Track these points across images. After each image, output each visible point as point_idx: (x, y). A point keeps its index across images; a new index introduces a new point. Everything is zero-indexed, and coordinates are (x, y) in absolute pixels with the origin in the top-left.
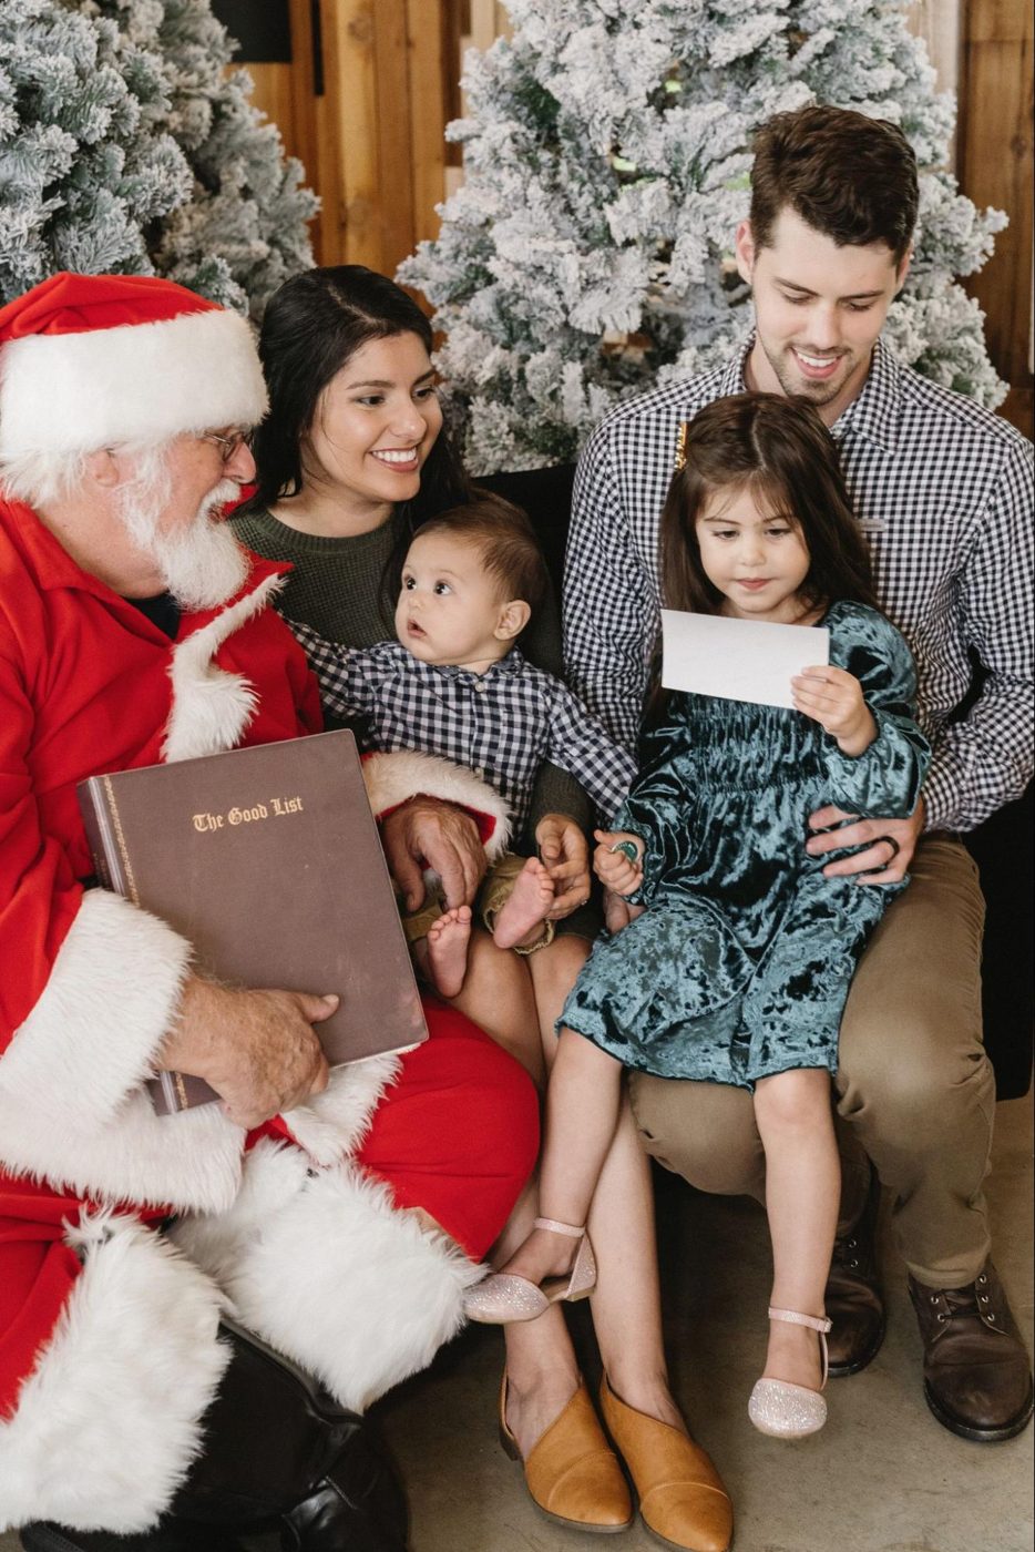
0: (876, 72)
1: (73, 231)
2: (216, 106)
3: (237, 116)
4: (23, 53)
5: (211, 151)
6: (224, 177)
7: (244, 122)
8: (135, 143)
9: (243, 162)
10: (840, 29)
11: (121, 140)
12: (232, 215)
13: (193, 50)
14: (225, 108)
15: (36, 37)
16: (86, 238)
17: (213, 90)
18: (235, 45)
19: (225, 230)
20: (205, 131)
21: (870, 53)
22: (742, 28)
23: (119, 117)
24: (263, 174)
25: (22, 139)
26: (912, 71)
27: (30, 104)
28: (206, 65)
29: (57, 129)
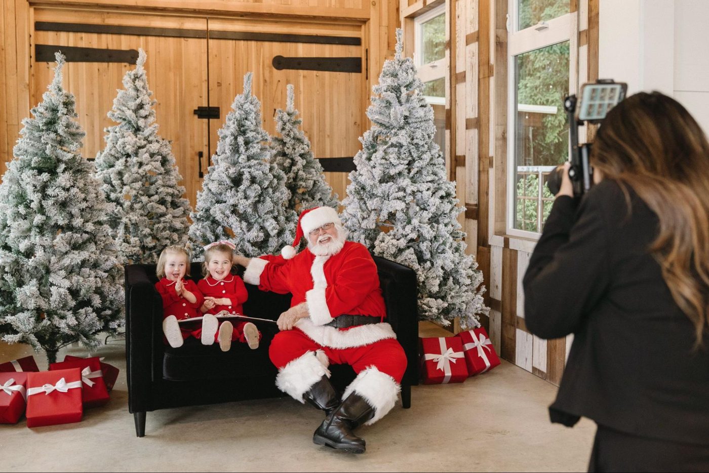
0: (427, 177)
1: (260, 205)
2: (315, 181)
3: (319, 184)
5: (314, 191)
6: (315, 196)
7: (321, 185)
8: (277, 188)
9: (320, 193)
10: (422, 168)
11: (272, 187)
13: (313, 170)
14: (317, 182)
15: (258, 168)
16: (263, 206)
17: (315, 178)
18: (323, 169)
20: (311, 187)
21: (426, 173)
22: (398, 167)
23: (271, 182)
24: (325, 196)
25: (251, 187)
26: (440, 177)
27: (253, 180)
28: (315, 173)
29: (257, 185)
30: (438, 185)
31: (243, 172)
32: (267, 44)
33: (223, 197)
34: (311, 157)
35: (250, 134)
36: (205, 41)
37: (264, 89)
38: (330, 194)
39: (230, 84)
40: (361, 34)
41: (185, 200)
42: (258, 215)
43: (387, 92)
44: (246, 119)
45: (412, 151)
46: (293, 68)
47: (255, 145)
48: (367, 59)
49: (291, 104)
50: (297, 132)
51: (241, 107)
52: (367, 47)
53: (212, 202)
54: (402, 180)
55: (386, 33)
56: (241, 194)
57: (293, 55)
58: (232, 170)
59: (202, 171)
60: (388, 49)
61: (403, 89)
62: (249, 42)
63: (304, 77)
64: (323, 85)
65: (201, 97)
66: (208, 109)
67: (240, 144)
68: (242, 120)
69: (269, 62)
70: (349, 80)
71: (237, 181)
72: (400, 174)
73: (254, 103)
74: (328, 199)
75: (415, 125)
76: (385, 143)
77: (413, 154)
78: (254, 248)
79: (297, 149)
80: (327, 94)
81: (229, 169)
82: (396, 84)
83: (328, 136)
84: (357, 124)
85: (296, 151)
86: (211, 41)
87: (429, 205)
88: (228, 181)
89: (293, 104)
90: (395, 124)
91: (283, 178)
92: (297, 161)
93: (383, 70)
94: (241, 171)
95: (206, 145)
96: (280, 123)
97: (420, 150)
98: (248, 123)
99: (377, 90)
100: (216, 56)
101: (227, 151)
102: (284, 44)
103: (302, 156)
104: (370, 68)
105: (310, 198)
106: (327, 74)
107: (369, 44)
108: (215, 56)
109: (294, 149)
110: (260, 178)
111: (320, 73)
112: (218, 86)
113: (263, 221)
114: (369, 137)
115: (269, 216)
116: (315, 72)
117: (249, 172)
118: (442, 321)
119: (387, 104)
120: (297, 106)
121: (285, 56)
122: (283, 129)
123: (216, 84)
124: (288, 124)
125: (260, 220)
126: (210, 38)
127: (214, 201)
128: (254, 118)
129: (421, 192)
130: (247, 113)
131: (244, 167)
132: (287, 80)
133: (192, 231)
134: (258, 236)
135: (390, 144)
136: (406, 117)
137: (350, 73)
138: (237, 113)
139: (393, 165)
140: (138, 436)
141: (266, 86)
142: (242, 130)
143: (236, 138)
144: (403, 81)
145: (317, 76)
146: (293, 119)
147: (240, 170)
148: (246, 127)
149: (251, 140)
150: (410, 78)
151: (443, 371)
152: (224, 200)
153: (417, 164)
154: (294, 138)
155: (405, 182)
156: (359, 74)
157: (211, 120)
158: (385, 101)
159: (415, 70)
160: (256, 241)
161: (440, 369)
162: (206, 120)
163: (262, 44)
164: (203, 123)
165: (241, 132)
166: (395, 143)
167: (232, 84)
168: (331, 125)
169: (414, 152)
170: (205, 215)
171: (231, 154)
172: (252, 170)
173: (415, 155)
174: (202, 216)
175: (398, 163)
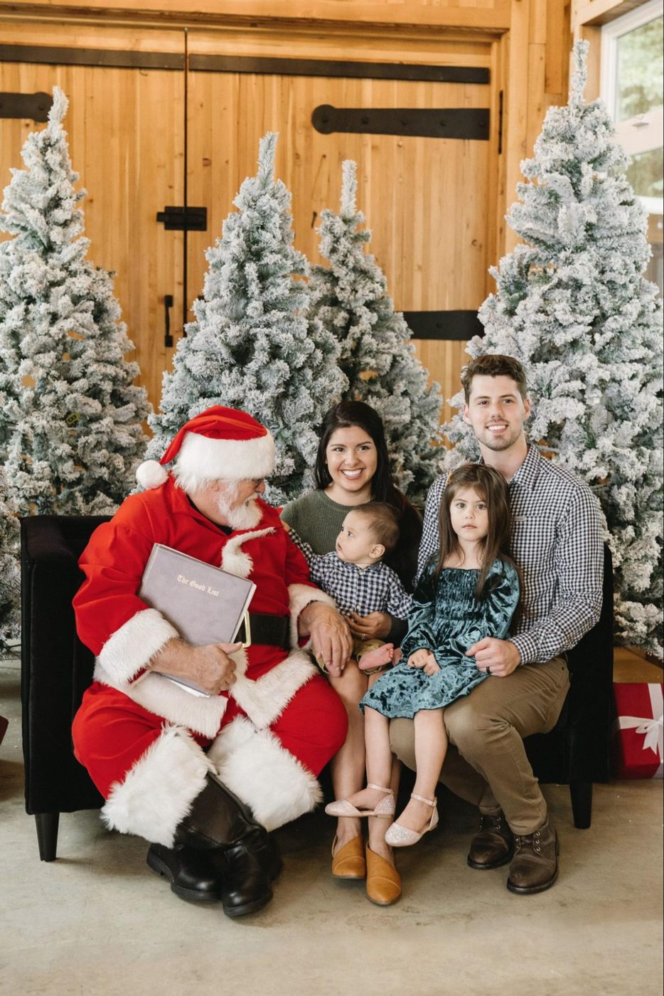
0: (632, 351)
1: (288, 402)
2: (394, 357)
3: (404, 362)
4: (275, 332)
5: (393, 376)
6: (395, 387)
7: (407, 364)
8: (322, 369)
9: (404, 381)
10: (620, 332)
12: (397, 403)
13: (390, 334)
14: (398, 358)
15: (286, 327)
16: (293, 405)
17: (394, 351)
18: (411, 332)
19: (393, 410)
20: (388, 368)
21: (630, 342)
22: (571, 330)
23: (311, 357)
24: (415, 387)
25: (270, 365)
27: (275, 352)
28: (394, 340)
29: (282, 361)
30: (653, 368)
31: (255, 335)
32: (301, 82)
33: (214, 386)
34: (387, 308)
35: (269, 259)
36: (181, 74)
37: (294, 171)
38: (425, 384)
39: (227, 162)
40: (490, 62)
41: (139, 389)
42: (284, 423)
43: (551, 172)
44: (263, 227)
45: (601, 296)
46: (352, 131)
47: (279, 281)
48: (501, 113)
49: (351, 200)
50: (363, 257)
51: (252, 203)
52: (502, 88)
53: (192, 394)
54: (579, 357)
55: (541, 59)
56: (249, 380)
57: (351, 104)
58: (233, 331)
59: (171, 333)
60: (545, 91)
61: (586, 168)
62: (267, 78)
63: (374, 148)
64: (411, 165)
65: (171, 187)
66: (183, 211)
67: (249, 277)
68: (255, 230)
69: (305, 117)
70: (464, 155)
71: (242, 353)
72: (574, 344)
73: (278, 195)
74: (421, 393)
75: (608, 243)
76: (546, 278)
77: (602, 302)
78: (274, 488)
79: (360, 292)
80: (419, 181)
81: (226, 329)
82: (572, 158)
83: (420, 268)
84: (478, 243)
85: (358, 295)
86: (192, 76)
87: (633, 410)
88: (225, 353)
89: (355, 200)
90: (567, 239)
91: (333, 348)
92: (360, 316)
93: (544, 127)
94: (251, 333)
95: (179, 283)
96: (328, 239)
97: (618, 294)
98: (266, 236)
99: (530, 170)
100: (202, 106)
101: (223, 293)
102: (335, 82)
103: (369, 305)
104: (506, 130)
105: (384, 391)
106: (419, 141)
107: (506, 80)
108: (199, 107)
109: (355, 291)
110: (289, 347)
111: (405, 140)
112: (205, 165)
113: (294, 434)
114: (512, 267)
115: (306, 425)
116: (395, 139)
117: (267, 336)
118: (656, 650)
119: (550, 198)
120: (360, 205)
121: (337, 106)
122: (334, 251)
123: (200, 163)
124: (343, 240)
125: (287, 434)
126: (191, 70)
127: (196, 392)
128: (278, 225)
129: (619, 382)
130: (264, 216)
131: (257, 326)
132: (340, 154)
133: (152, 452)
134: (282, 466)
135: (555, 281)
136: (590, 227)
137: (466, 141)
138: (244, 216)
139: (561, 325)
140: (42, 860)
141: (299, 166)
142: (254, 252)
143: (241, 267)
144: (587, 150)
145: (399, 146)
146: (353, 229)
147: (248, 331)
148: (261, 245)
149: (271, 271)
150: (602, 145)
151: (655, 752)
152: (217, 390)
153: (610, 324)
154: (354, 269)
155: (585, 360)
156: (484, 143)
157: (190, 233)
158: (546, 193)
159: (612, 126)
160: (278, 474)
161: (649, 749)
162: (179, 234)
163: (292, 82)
164: (175, 238)
165: (252, 253)
166: (565, 279)
167: (231, 162)
168: (426, 246)
169: (605, 298)
170: (178, 420)
171: (231, 299)
172: (274, 330)
173: (607, 305)
174: (173, 423)
175: (572, 320)
